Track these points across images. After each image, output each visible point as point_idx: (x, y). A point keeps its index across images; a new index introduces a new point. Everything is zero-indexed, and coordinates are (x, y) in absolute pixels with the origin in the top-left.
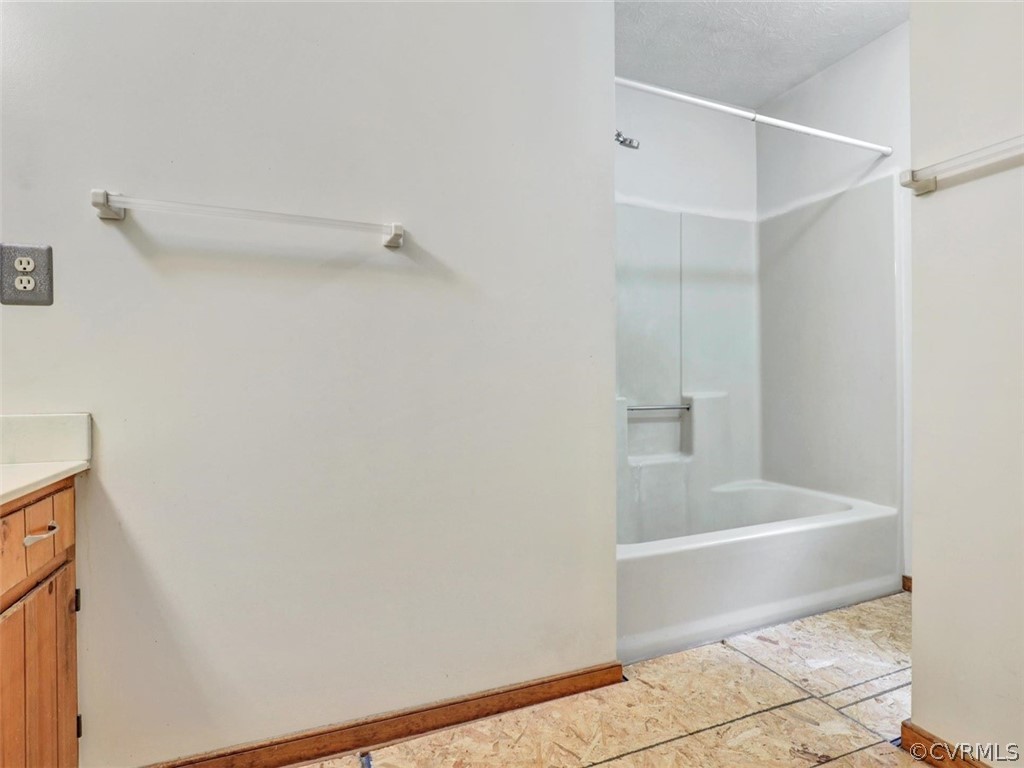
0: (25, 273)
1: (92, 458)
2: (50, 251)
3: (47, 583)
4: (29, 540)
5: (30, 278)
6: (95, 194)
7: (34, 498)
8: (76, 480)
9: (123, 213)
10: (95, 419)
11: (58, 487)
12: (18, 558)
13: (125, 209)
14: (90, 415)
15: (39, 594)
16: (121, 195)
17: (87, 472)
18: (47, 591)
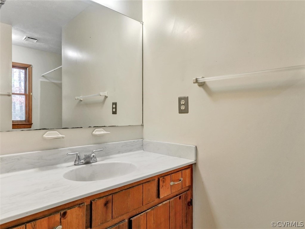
0: (183, 105)
1: (196, 160)
2: (188, 97)
3: (179, 196)
4: (172, 183)
5: (184, 106)
6: (194, 80)
7: (176, 171)
8: (193, 165)
9: (203, 83)
10: (197, 148)
11: (186, 168)
12: (168, 188)
13: (204, 82)
14: (196, 146)
15: (175, 199)
16: (203, 77)
17: (195, 164)
18: (179, 198)
